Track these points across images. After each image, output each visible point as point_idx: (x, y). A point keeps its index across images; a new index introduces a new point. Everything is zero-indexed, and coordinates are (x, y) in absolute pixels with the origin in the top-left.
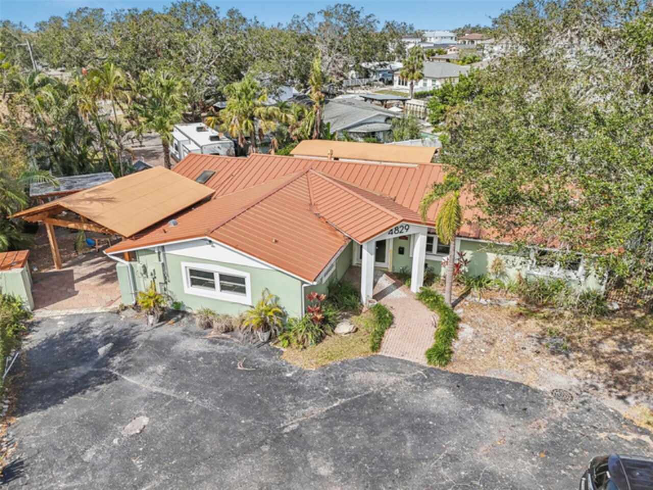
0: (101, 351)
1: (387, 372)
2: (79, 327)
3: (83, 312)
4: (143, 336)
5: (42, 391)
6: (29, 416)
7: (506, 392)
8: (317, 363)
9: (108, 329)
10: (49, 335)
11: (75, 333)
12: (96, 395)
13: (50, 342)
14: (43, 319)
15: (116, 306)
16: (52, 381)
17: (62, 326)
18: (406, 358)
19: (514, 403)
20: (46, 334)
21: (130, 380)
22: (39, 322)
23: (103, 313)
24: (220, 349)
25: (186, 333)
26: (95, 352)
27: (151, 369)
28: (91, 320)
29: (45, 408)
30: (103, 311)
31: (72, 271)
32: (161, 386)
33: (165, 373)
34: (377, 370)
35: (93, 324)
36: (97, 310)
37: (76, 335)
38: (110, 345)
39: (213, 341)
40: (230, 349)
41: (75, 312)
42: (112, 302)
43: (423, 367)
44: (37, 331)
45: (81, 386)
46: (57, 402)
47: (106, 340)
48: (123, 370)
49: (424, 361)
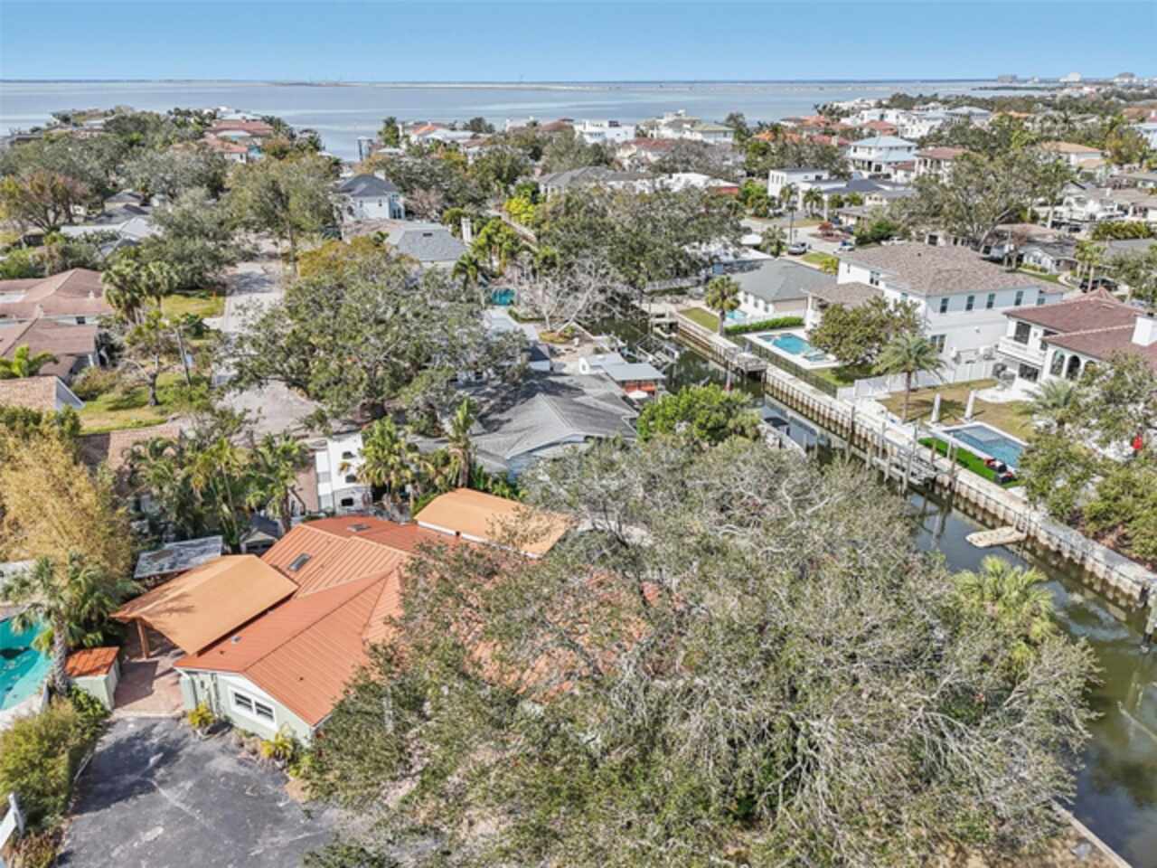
0: (152, 760)
2: (144, 732)
3: (152, 715)
4: (188, 750)
5: (100, 794)
6: (85, 815)
9: (165, 737)
10: (119, 738)
11: (138, 739)
12: (135, 803)
13: (118, 746)
14: (119, 720)
15: (178, 712)
16: (108, 786)
17: (132, 729)
20: (117, 737)
21: (163, 792)
22: (114, 723)
23: (167, 718)
24: (243, 771)
25: (224, 750)
26: (147, 762)
27: (182, 784)
28: (155, 725)
29: (97, 810)
30: (168, 716)
31: (156, 663)
32: (183, 802)
33: (191, 789)
35: (155, 730)
36: (163, 715)
37: (138, 741)
38: (160, 755)
39: (241, 762)
40: (250, 772)
41: (144, 714)
42: (178, 706)
44: (110, 733)
45: (127, 794)
46: (108, 806)
47: (160, 748)
48: (162, 783)
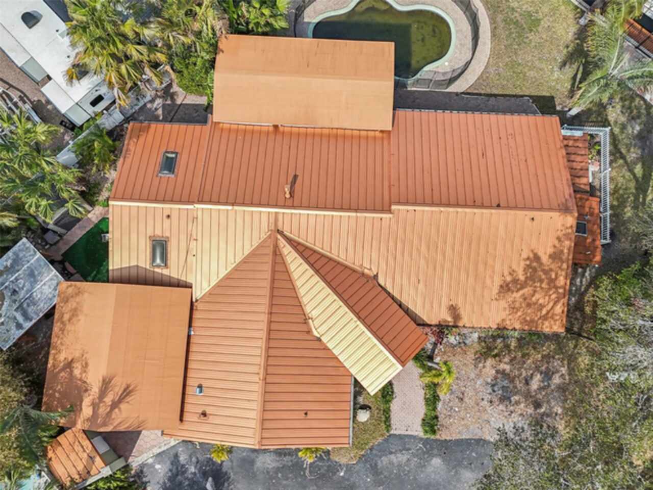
1: (401, 451)
2: (175, 467)
3: (163, 448)
7: (472, 451)
8: (355, 457)
9: (197, 462)
10: (161, 482)
11: (177, 475)
14: (142, 467)
17: (161, 470)
18: (409, 433)
19: (477, 459)
20: (158, 483)
22: (141, 472)
23: (178, 443)
28: (176, 456)
30: (177, 442)
34: (394, 451)
35: (182, 460)
36: (172, 443)
37: (179, 477)
38: (210, 479)
41: (156, 451)
43: (421, 439)
44: (149, 482)
47: (205, 475)
49: (421, 434)
